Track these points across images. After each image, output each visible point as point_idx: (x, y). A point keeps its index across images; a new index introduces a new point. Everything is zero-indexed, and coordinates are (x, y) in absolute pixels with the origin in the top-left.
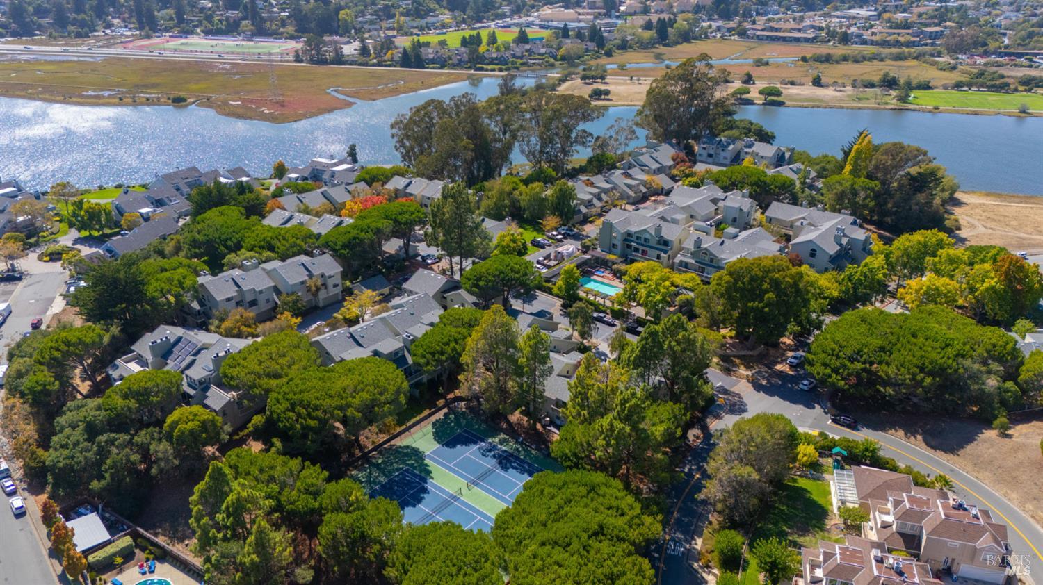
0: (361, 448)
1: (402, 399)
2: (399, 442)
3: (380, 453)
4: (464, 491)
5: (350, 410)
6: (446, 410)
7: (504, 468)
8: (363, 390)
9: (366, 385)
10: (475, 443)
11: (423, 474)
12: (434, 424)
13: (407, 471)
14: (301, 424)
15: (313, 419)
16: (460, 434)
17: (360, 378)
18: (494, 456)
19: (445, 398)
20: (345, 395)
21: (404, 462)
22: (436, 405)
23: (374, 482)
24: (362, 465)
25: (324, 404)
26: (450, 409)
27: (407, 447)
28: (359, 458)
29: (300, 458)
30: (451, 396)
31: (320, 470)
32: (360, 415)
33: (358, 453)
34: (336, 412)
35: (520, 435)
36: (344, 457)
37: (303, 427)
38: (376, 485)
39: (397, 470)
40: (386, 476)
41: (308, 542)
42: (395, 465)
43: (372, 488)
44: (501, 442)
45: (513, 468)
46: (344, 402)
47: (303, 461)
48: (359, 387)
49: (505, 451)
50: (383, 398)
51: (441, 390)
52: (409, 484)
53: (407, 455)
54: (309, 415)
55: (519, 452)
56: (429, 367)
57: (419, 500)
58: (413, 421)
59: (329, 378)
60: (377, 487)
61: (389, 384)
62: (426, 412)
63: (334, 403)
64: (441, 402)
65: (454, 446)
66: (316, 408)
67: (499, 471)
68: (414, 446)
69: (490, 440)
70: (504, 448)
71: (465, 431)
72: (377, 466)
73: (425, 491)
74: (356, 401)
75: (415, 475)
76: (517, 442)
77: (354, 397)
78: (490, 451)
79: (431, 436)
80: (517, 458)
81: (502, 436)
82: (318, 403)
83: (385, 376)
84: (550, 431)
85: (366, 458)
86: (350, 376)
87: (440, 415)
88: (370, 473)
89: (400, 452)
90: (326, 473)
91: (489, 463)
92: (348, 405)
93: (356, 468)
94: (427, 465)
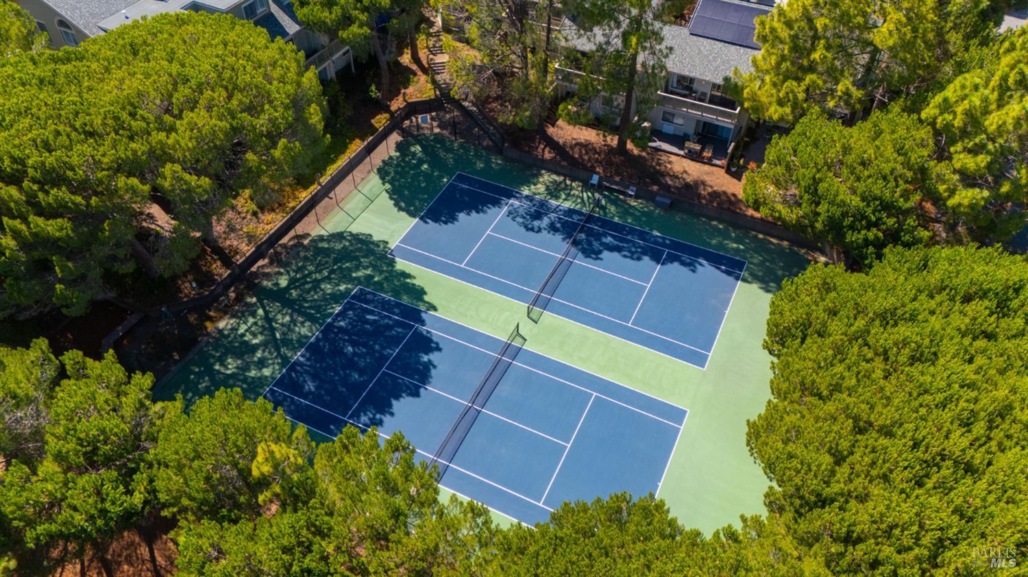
0: (226, 258)
1: (315, 115)
2: (318, 227)
3: (276, 260)
4: (527, 328)
5: (168, 169)
6: (395, 138)
7: (591, 252)
8: (193, 105)
9: (200, 89)
10: (496, 203)
11: (405, 300)
12: (382, 173)
13: (361, 297)
14: (16, 234)
15: (49, 213)
16: (451, 187)
17: (175, 68)
18: (553, 228)
19: (387, 109)
20: (137, 125)
21: (346, 277)
22: (373, 130)
23: (286, 342)
24: (239, 299)
25: (75, 160)
26: (404, 132)
27: (339, 236)
28: (227, 284)
29: (42, 343)
30: (397, 104)
31: (118, 372)
32: (205, 181)
33: (220, 271)
34: (121, 181)
35: (592, 171)
36: (189, 288)
37: (25, 245)
38: (295, 350)
39: (336, 298)
40: (313, 320)
41: (144, 551)
42: (328, 288)
43: (285, 360)
44: (553, 191)
45: (612, 248)
46: (138, 146)
47: (58, 350)
48: (178, 98)
49: (570, 212)
50: (262, 122)
51: (374, 92)
52: (379, 330)
53: (345, 255)
54: (32, 202)
55: (603, 208)
56: (355, 29)
57: (423, 374)
58: (332, 170)
59: (72, 79)
60: (298, 356)
61: (267, 77)
62: (357, 146)
63: (107, 153)
64: (380, 121)
65: (452, 218)
66: (51, 178)
67: (581, 262)
68: (355, 229)
69: (526, 192)
70: (567, 205)
71: (461, 178)
72: (279, 295)
73: (427, 344)
74: (182, 139)
75: (385, 305)
76: (587, 186)
77: (171, 129)
78: (537, 216)
79: (385, 201)
80: (607, 224)
81: (547, 178)
82: (50, 160)
83: (248, 57)
84: (657, 150)
85: (244, 279)
86: (139, 65)
87: (388, 149)
88: (268, 319)
89: (326, 252)
90: (144, 381)
91: (553, 247)
92: (160, 157)
93: (226, 311)
94: (405, 275)
